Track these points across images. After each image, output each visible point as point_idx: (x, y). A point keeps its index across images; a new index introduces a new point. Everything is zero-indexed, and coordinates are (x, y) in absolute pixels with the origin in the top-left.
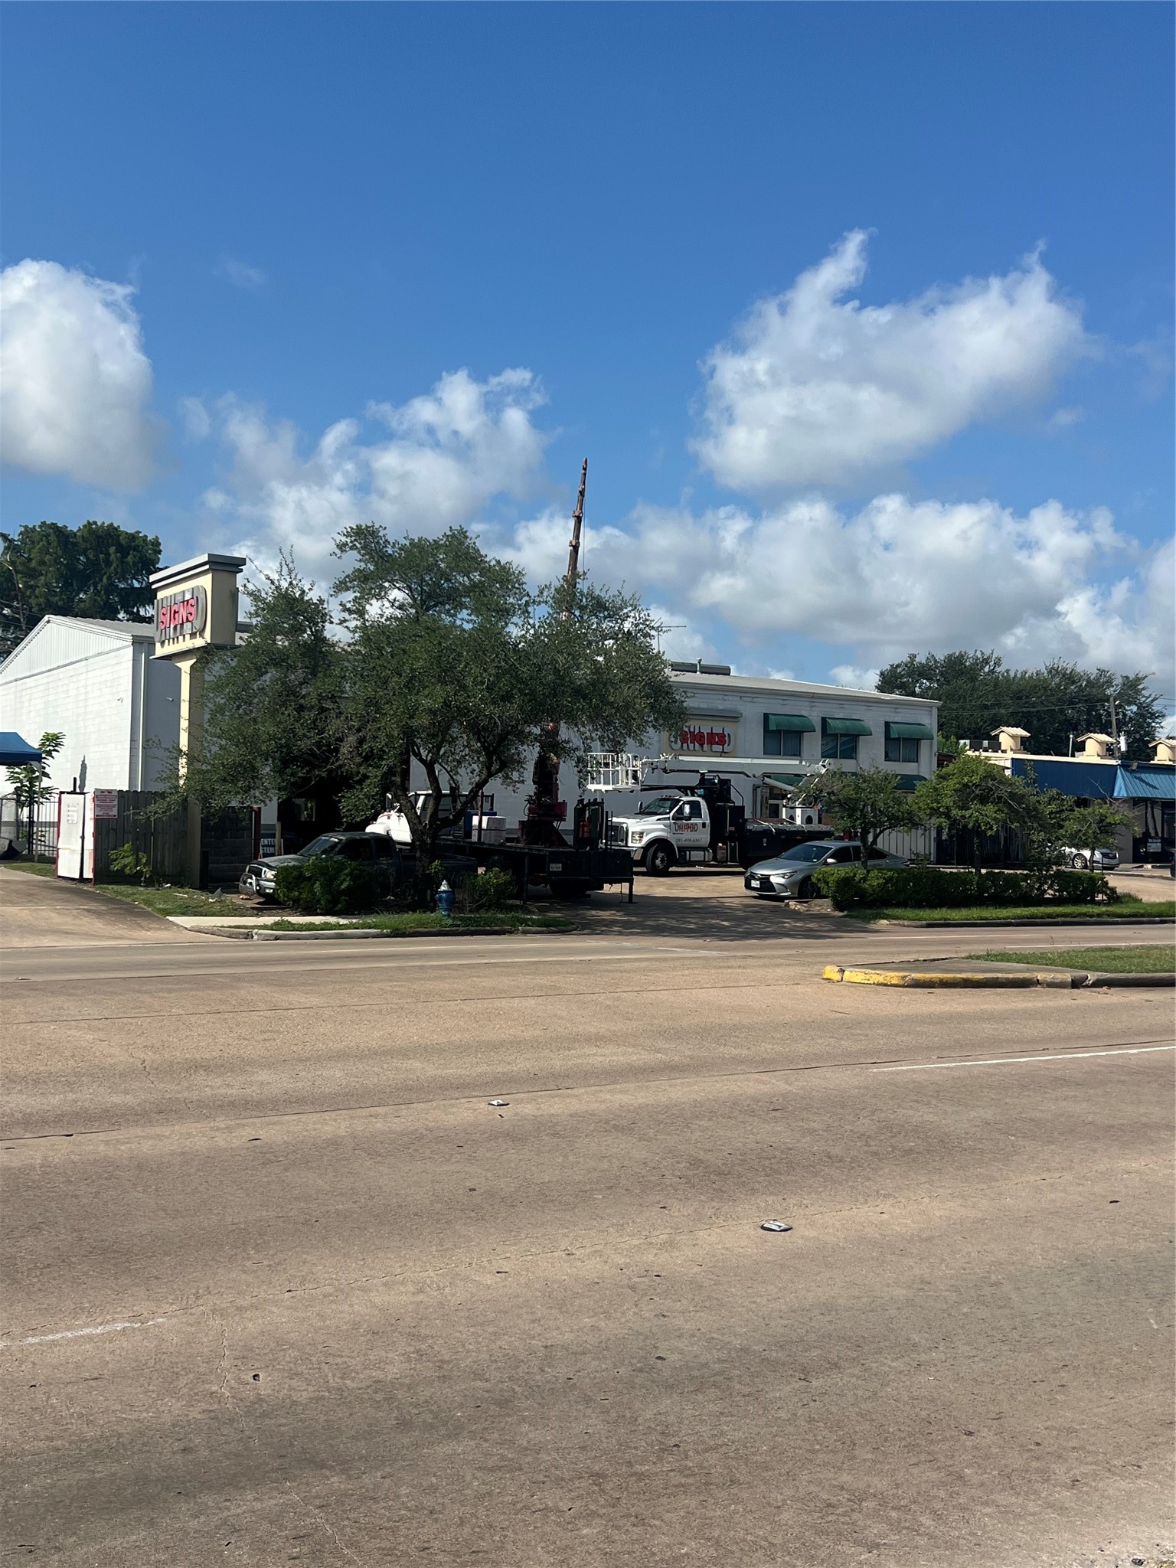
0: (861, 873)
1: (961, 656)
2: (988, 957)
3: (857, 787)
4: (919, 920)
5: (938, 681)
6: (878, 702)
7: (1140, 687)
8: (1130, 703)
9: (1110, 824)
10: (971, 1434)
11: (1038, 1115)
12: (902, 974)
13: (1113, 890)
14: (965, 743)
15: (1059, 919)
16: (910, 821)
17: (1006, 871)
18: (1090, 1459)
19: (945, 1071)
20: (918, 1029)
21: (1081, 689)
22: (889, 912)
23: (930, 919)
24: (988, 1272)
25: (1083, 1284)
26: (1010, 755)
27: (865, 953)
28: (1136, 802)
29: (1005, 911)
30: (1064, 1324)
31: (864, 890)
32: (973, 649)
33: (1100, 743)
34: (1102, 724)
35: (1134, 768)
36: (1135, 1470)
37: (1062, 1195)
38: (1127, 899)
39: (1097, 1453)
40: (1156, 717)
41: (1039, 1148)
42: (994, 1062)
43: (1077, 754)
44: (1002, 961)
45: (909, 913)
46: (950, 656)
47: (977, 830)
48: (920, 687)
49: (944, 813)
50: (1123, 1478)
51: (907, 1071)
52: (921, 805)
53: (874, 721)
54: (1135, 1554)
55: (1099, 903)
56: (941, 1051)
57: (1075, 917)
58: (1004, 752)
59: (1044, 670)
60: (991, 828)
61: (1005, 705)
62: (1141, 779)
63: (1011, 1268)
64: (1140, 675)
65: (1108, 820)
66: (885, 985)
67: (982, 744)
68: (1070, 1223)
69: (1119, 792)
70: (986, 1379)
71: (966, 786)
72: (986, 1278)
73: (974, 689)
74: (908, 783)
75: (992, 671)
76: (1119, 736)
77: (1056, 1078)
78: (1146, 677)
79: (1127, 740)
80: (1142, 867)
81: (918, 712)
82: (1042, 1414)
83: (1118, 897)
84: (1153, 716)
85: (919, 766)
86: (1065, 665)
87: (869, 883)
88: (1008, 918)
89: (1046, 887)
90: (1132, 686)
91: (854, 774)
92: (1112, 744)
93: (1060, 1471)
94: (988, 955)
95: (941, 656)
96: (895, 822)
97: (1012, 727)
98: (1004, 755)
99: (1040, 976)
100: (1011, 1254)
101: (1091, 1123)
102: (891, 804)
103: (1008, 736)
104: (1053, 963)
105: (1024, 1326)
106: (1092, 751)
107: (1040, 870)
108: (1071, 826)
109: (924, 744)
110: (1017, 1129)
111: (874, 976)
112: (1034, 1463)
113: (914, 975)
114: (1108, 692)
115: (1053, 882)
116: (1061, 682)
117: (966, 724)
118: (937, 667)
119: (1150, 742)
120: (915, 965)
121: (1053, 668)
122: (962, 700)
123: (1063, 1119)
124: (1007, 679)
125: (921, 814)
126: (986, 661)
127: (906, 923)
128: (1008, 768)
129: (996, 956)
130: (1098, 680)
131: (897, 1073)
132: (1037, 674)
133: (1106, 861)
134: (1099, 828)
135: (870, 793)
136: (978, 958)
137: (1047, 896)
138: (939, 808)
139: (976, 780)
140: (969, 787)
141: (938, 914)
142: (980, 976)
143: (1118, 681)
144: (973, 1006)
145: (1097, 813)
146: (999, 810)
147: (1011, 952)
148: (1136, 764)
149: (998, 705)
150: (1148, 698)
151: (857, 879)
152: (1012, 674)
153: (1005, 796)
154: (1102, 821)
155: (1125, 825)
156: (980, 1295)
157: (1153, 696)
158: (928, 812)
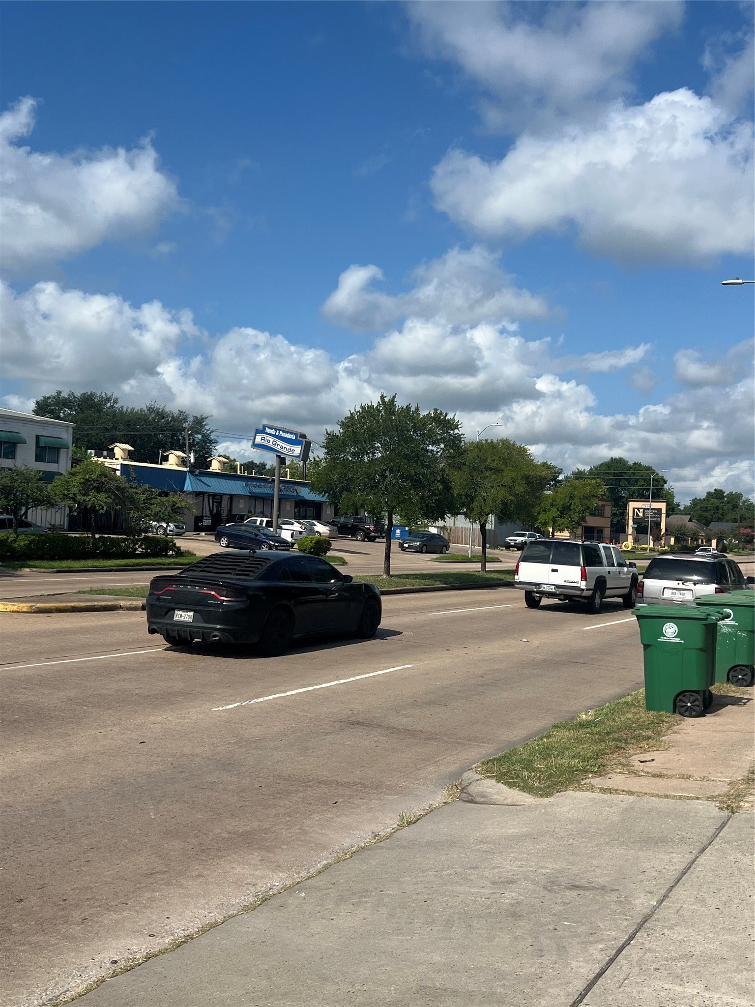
0: (12, 537)
1: (92, 395)
2: (92, 592)
3: (12, 478)
4: (51, 568)
5: (76, 410)
6: (32, 421)
7: (204, 423)
8: (197, 433)
9: (179, 508)
10: (21, 900)
11: (105, 692)
12: (30, 605)
13: (179, 549)
14: (91, 452)
15: (144, 567)
16: (48, 502)
17: (112, 536)
18: (97, 904)
19: (49, 667)
20: (35, 640)
21: (168, 422)
22: (31, 563)
23: (59, 567)
24: (53, 795)
25: (114, 796)
26: (121, 461)
27: (10, 591)
28: (198, 494)
29: (109, 562)
30: (97, 822)
31: (14, 549)
32: (101, 391)
33: (178, 457)
34: (180, 445)
35: (197, 473)
36: (123, 906)
37: (110, 741)
38: (187, 554)
39: (101, 900)
40: (213, 443)
41: (101, 713)
42: (82, 659)
43: (163, 463)
44: (100, 594)
45: (45, 563)
46: (84, 394)
47: (93, 510)
48: (63, 413)
49: (71, 498)
50: (115, 912)
51: (22, 669)
52: (57, 492)
53: (28, 434)
54: (114, 958)
55: (171, 557)
56: (48, 654)
57: (154, 565)
58: (117, 459)
59: (145, 408)
60: (102, 509)
61: (119, 429)
62: (200, 481)
63: (69, 791)
64: (203, 416)
65: (177, 505)
66: (18, 612)
67: (102, 453)
68: (113, 758)
69: (187, 488)
70: (38, 864)
71: (87, 480)
72: (50, 799)
73: (99, 417)
74: (49, 477)
75: (112, 407)
76: (190, 453)
77: (120, 667)
78: (207, 417)
79: (194, 456)
80: (199, 534)
81: (59, 430)
82: (71, 881)
83: (182, 553)
84: (211, 442)
85: (58, 466)
86: (158, 406)
87: (17, 543)
88: (111, 566)
89: (137, 546)
90: (199, 422)
91: (10, 469)
92: (186, 458)
93: (77, 915)
94: (91, 591)
95: (78, 393)
96: (38, 502)
97: (123, 443)
98: (116, 461)
99: (122, 603)
100: (71, 782)
101: (137, 694)
102: (36, 490)
103: (120, 449)
104: (132, 594)
105: (70, 827)
106: (173, 462)
107: (134, 536)
108: (155, 509)
109: (63, 452)
110: (89, 702)
111: (10, 606)
112: (60, 913)
113: (38, 605)
114: (184, 425)
115: (141, 543)
116: (155, 416)
117: (93, 440)
118: (75, 401)
119: (208, 458)
120: (41, 598)
121: (151, 408)
122: (91, 424)
123: (120, 694)
124: (121, 412)
125: (56, 498)
126: (108, 400)
127: (42, 570)
128: (118, 470)
129: (96, 591)
130: (179, 417)
131: (15, 670)
132: (141, 411)
133: (178, 530)
134: (172, 510)
135: (21, 483)
136: (84, 592)
137: (138, 552)
138: (69, 494)
139: (94, 477)
140: (90, 481)
141: (65, 564)
142: (83, 604)
143: (191, 419)
144: (76, 624)
145: (171, 500)
146: (109, 497)
147: (106, 588)
148: (198, 471)
149: (116, 429)
150: (208, 430)
151: (9, 541)
152: (125, 409)
153: (113, 488)
154: (174, 505)
155: (188, 508)
156: (45, 811)
157: (211, 430)
158: (61, 496)
